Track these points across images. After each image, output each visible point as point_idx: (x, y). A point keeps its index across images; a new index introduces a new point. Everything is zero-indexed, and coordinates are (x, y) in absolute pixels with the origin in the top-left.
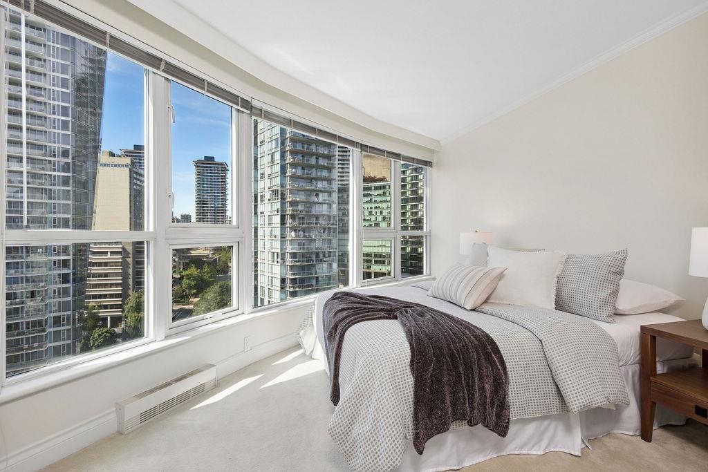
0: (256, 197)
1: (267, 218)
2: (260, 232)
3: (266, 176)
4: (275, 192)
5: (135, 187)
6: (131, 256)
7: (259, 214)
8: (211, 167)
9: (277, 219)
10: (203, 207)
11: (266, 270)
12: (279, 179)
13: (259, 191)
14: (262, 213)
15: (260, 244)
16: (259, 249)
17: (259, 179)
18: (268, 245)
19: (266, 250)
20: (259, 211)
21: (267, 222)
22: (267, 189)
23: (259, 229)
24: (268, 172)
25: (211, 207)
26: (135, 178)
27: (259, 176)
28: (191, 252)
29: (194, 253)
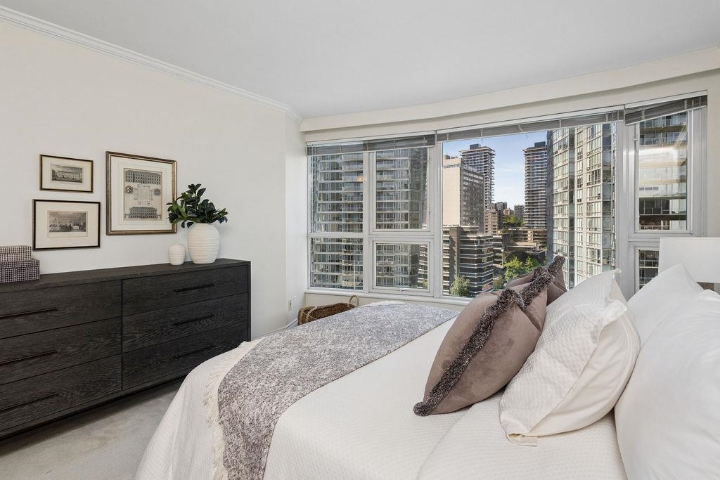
0: (572, 182)
1: (585, 206)
2: (577, 223)
3: (585, 156)
4: (596, 173)
5: (465, 183)
6: (456, 245)
7: (576, 202)
8: (541, 153)
9: (598, 207)
10: (533, 197)
11: (585, 269)
12: (600, 156)
13: (576, 174)
14: (579, 200)
15: (577, 237)
16: (576, 244)
17: (576, 160)
18: (586, 238)
19: (585, 245)
20: (576, 198)
21: (585, 211)
22: (585, 171)
23: (576, 219)
24: (587, 149)
25: (541, 196)
26: (464, 175)
27: (576, 156)
28: (517, 243)
29: (521, 245)
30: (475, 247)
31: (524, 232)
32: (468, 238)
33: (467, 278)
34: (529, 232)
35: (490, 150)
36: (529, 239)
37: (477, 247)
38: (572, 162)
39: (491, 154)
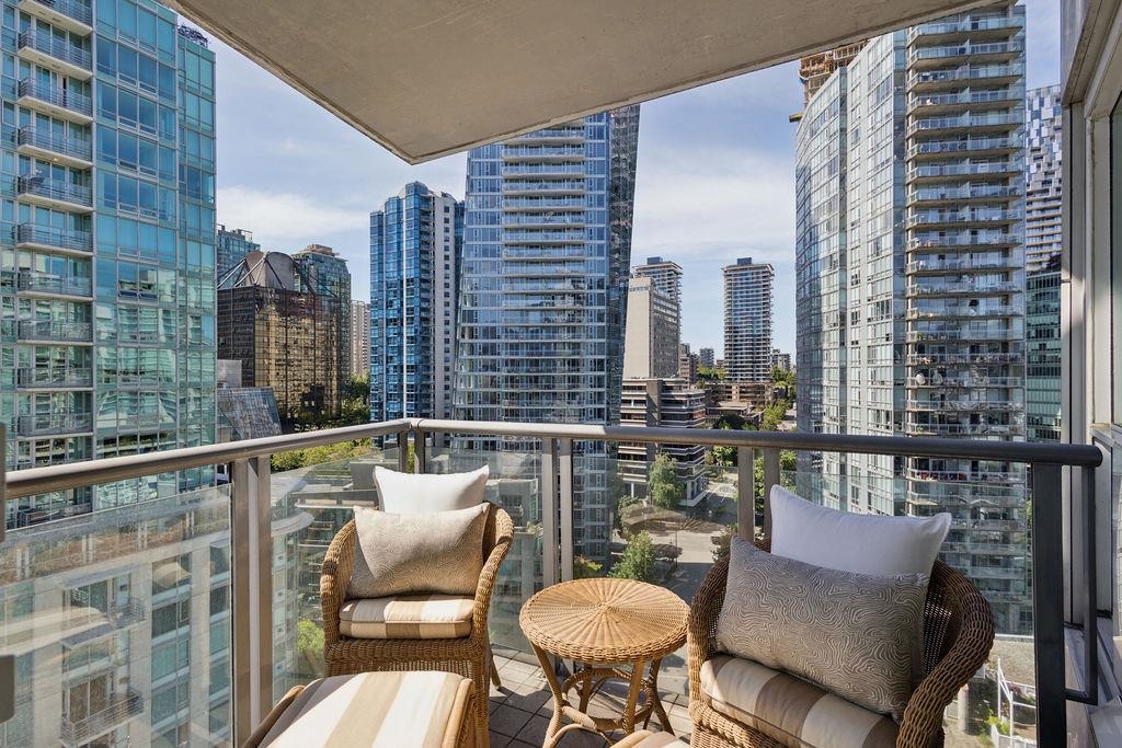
0: (843, 317)
1: (864, 351)
2: (852, 375)
3: (864, 280)
4: (883, 305)
5: (655, 314)
6: (656, 406)
7: (849, 345)
8: (746, 274)
9: (886, 352)
12: (890, 282)
13: (849, 306)
14: (855, 342)
15: (852, 395)
16: (849, 404)
17: (849, 285)
18: (867, 396)
19: (864, 406)
20: (849, 339)
21: (864, 357)
22: (864, 301)
23: (849, 369)
24: (867, 271)
26: (655, 304)
27: (849, 280)
28: (721, 404)
29: (725, 405)
30: (684, 411)
31: (727, 387)
32: (673, 396)
33: (673, 456)
34: (734, 387)
35: (676, 266)
36: (734, 397)
37: (687, 410)
38: (843, 289)
39: (677, 274)
